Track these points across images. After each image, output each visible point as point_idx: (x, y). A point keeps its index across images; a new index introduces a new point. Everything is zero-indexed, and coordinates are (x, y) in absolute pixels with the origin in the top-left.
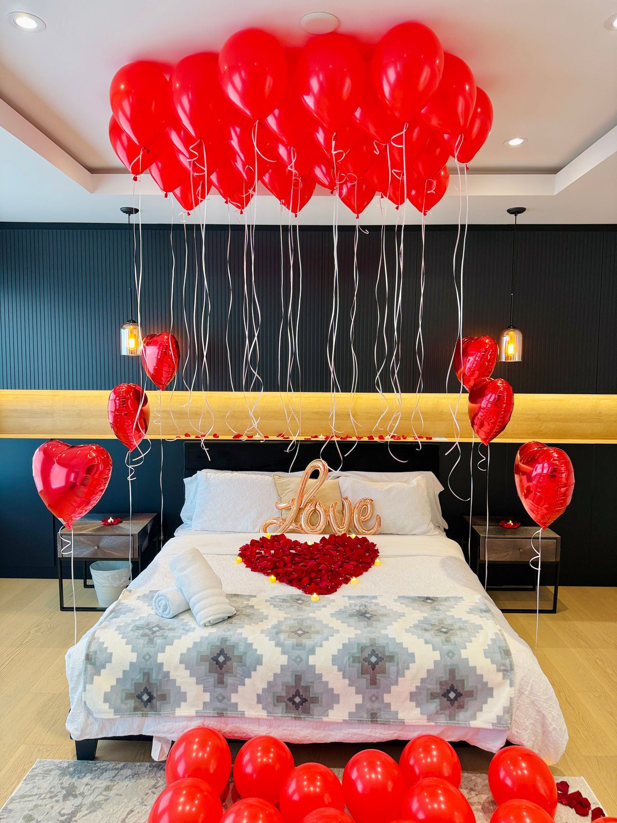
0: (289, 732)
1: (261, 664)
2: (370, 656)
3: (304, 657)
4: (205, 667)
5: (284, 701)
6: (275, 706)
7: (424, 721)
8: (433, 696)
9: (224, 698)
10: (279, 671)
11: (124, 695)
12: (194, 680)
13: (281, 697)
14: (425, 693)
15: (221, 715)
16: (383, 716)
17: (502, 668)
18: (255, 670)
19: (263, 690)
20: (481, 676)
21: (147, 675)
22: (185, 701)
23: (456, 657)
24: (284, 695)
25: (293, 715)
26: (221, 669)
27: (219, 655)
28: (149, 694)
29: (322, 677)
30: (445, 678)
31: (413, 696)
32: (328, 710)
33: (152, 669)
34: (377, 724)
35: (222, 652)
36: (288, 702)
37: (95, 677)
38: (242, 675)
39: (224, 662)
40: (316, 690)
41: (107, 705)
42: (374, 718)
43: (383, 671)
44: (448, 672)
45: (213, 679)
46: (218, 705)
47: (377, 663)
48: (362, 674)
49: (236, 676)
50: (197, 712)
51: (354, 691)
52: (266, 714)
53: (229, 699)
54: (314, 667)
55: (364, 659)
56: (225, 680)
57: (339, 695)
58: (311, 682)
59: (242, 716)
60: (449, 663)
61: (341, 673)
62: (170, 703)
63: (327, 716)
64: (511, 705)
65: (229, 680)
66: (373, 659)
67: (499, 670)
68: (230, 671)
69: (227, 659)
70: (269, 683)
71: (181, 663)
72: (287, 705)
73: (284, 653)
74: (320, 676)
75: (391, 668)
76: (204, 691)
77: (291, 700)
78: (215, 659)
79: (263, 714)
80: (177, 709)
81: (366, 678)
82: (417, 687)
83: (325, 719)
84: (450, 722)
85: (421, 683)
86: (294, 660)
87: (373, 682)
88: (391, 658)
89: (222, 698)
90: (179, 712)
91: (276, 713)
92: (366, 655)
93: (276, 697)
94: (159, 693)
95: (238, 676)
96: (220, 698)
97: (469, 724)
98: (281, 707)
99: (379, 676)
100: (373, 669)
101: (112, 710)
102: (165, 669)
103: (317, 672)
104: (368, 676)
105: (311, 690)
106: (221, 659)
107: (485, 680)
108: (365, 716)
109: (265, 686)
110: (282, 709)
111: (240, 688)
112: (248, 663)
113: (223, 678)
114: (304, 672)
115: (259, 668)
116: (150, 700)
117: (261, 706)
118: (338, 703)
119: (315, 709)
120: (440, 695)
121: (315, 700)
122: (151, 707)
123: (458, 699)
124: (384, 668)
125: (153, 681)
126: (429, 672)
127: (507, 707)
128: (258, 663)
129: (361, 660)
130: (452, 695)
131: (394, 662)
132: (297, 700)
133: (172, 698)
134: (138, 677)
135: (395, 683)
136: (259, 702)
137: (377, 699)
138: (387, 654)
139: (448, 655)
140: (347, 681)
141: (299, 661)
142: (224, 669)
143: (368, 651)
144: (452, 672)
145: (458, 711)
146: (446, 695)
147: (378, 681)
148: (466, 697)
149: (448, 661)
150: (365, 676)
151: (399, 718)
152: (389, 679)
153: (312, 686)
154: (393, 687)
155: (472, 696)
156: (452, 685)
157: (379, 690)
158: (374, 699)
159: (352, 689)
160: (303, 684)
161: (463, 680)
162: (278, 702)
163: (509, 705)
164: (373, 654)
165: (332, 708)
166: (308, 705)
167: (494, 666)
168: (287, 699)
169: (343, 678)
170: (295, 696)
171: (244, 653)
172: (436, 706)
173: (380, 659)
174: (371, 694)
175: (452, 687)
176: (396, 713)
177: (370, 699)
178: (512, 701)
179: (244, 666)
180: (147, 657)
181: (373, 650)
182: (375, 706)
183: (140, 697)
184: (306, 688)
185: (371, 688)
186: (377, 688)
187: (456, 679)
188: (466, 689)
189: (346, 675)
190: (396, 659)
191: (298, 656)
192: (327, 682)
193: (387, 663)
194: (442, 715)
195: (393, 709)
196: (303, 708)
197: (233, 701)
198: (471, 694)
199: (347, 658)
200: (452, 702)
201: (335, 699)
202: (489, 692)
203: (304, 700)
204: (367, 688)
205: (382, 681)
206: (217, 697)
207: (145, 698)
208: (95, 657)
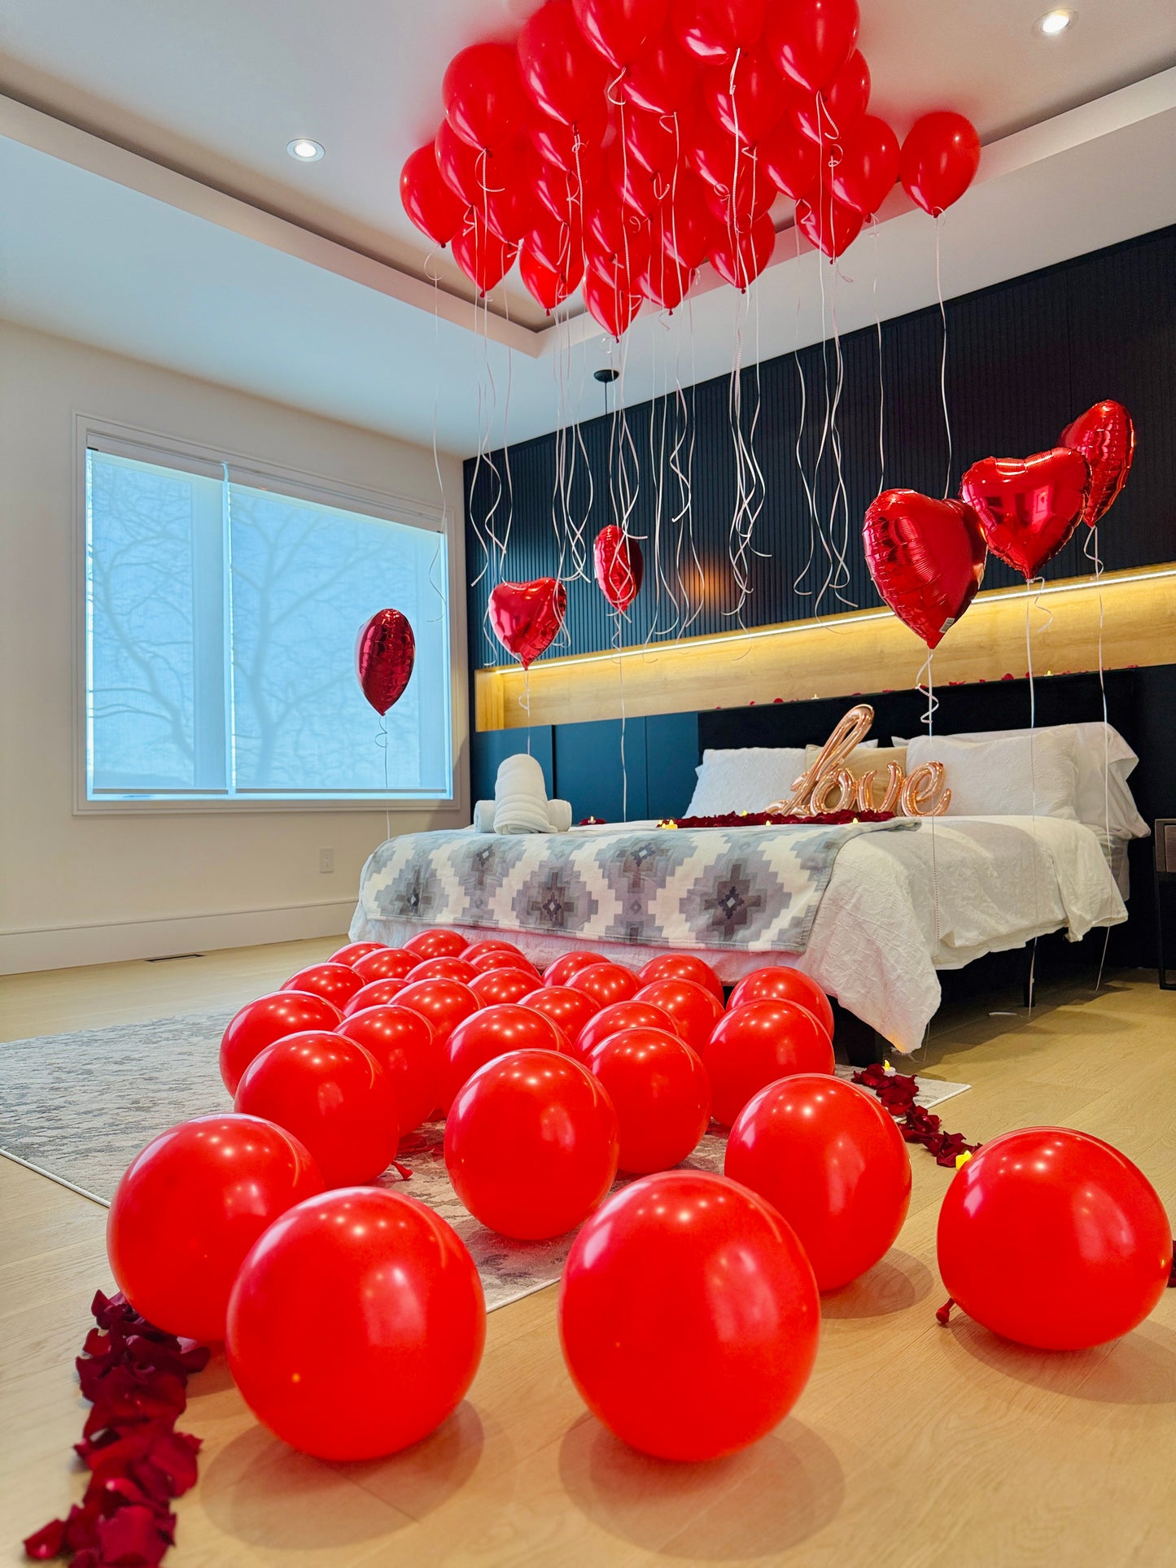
0: (546, 955)
1: (521, 860)
2: (641, 849)
3: (566, 852)
4: (468, 866)
5: (539, 909)
6: (528, 914)
7: (692, 940)
8: (708, 905)
9: (482, 903)
10: (537, 869)
11: (395, 896)
12: (457, 879)
13: (537, 903)
14: (698, 900)
15: (475, 926)
16: (644, 937)
17: (811, 864)
18: (513, 867)
19: (518, 891)
20: (775, 874)
21: (418, 873)
22: (447, 906)
23: (751, 849)
24: (540, 901)
25: (546, 928)
26: (482, 867)
27: (485, 851)
28: (417, 896)
29: (579, 875)
30: (727, 877)
31: (684, 905)
32: (583, 923)
33: (421, 866)
34: (636, 946)
35: (489, 849)
36: (543, 910)
37: (374, 875)
38: (501, 874)
39: (487, 858)
40: (573, 893)
41: (377, 903)
42: (633, 938)
43: (650, 870)
44: (730, 867)
45: (473, 879)
46: (475, 911)
47: (645, 857)
48: (625, 871)
49: (495, 875)
50: (456, 919)
51: (614, 895)
52: (518, 924)
53: (487, 905)
54: (574, 863)
55: (632, 853)
56: (484, 879)
57: (597, 901)
58: (567, 882)
59: (495, 928)
60: (735, 857)
61: (602, 870)
62: (433, 908)
63: (582, 929)
64: (806, 916)
65: (489, 880)
66: (643, 853)
67: (803, 867)
68: (490, 870)
69: (491, 854)
70: (525, 883)
71: (449, 860)
72: (541, 914)
73: (549, 848)
74: (579, 874)
75: (660, 862)
76: (466, 894)
77: (546, 906)
78: (479, 855)
80: (438, 915)
81: (628, 877)
82: (689, 891)
83: (578, 934)
84: (726, 943)
85: (695, 885)
86: (556, 855)
87: (636, 885)
88: (663, 852)
90: (439, 918)
91: (529, 924)
92: (637, 848)
93: (531, 903)
94: (424, 895)
95: (497, 874)
96: (479, 903)
97: (747, 946)
98: (535, 917)
99: (643, 875)
100: (639, 866)
101: (381, 911)
102: (433, 866)
103: (575, 869)
104: (631, 875)
105: (566, 893)
106: (485, 855)
107: (779, 880)
108: (623, 936)
109: (520, 887)
110: (537, 920)
111: (498, 890)
112: (509, 860)
113: (483, 877)
114: (562, 869)
115: (518, 864)
116: (416, 904)
117: (515, 913)
118: (596, 913)
119: (571, 920)
120: (717, 903)
121: (569, 907)
122: (416, 911)
123: (738, 908)
124: (652, 864)
125: (422, 881)
126: (707, 869)
127: (799, 918)
128: (519, 858)
129: (628, 853)
130: (731, 903)
131: (666, 856)
132: (552, 907)
133: (436, 902)
134: (410, 876)
135: (662, 885)
136: (513, 909)
137: (640, 907)
138: (663, 847)
139: (740, 847)
140: (606, 881)
141: (562, 856)
142: (485, 866)
143: (643, 844)
144: (736, 869)
145: (736, 927)
146: (723, 903)
147: (642, 881)
148: (749, 906)
149: (736, 855)
150: (627, 874)
151: (663, 936)
152: (655, 879)
153: (569, 888)
154: (659, 891)
155: (759, 905)
156: (734, 888)
157: (642, 895)
158: (636, 907)
159: (612, 893)
160: (559, 885)
161: (749, 881)
162: (532, 909)
163: (803, 916)
164: (646, 848)
165: (589, 920)
166: (562, 913)
167: (799, 861)
168: (542, 906)
169: (603, 877)
170: (550, 901)
171: (510, 849)
172: (709, 918)
173: (651, 853)
174: (632, 901)
175: (733, 890)
176: (660, 929)
177: (632, 908)
178: (814, 912)
179: (504, 862)
180: (422, 854)
181: (650, 844)
182: (637, 919)
183: (409, 900)
184: (561, 890)
185: (633, 892)
186: (639, 892)
187: (740, 879)
188: (752, 893)
189: (606, 873)
190: (669, 854)
191: (563, 851)
192: (585, 883)
193: (657, 858)
194: (716, 933)
195: (658, 923)
196: (557, 919)
197: (490, 907)
198: (758, 903)
199: (612, 851)
200: (729, 912)
201: (593, 907)
202: (784, 899)
203: (558, 907)
204: (629, 892)
205: (648, 882)
206: (476, 902)
207: (413, 900)
208: (381, 855)
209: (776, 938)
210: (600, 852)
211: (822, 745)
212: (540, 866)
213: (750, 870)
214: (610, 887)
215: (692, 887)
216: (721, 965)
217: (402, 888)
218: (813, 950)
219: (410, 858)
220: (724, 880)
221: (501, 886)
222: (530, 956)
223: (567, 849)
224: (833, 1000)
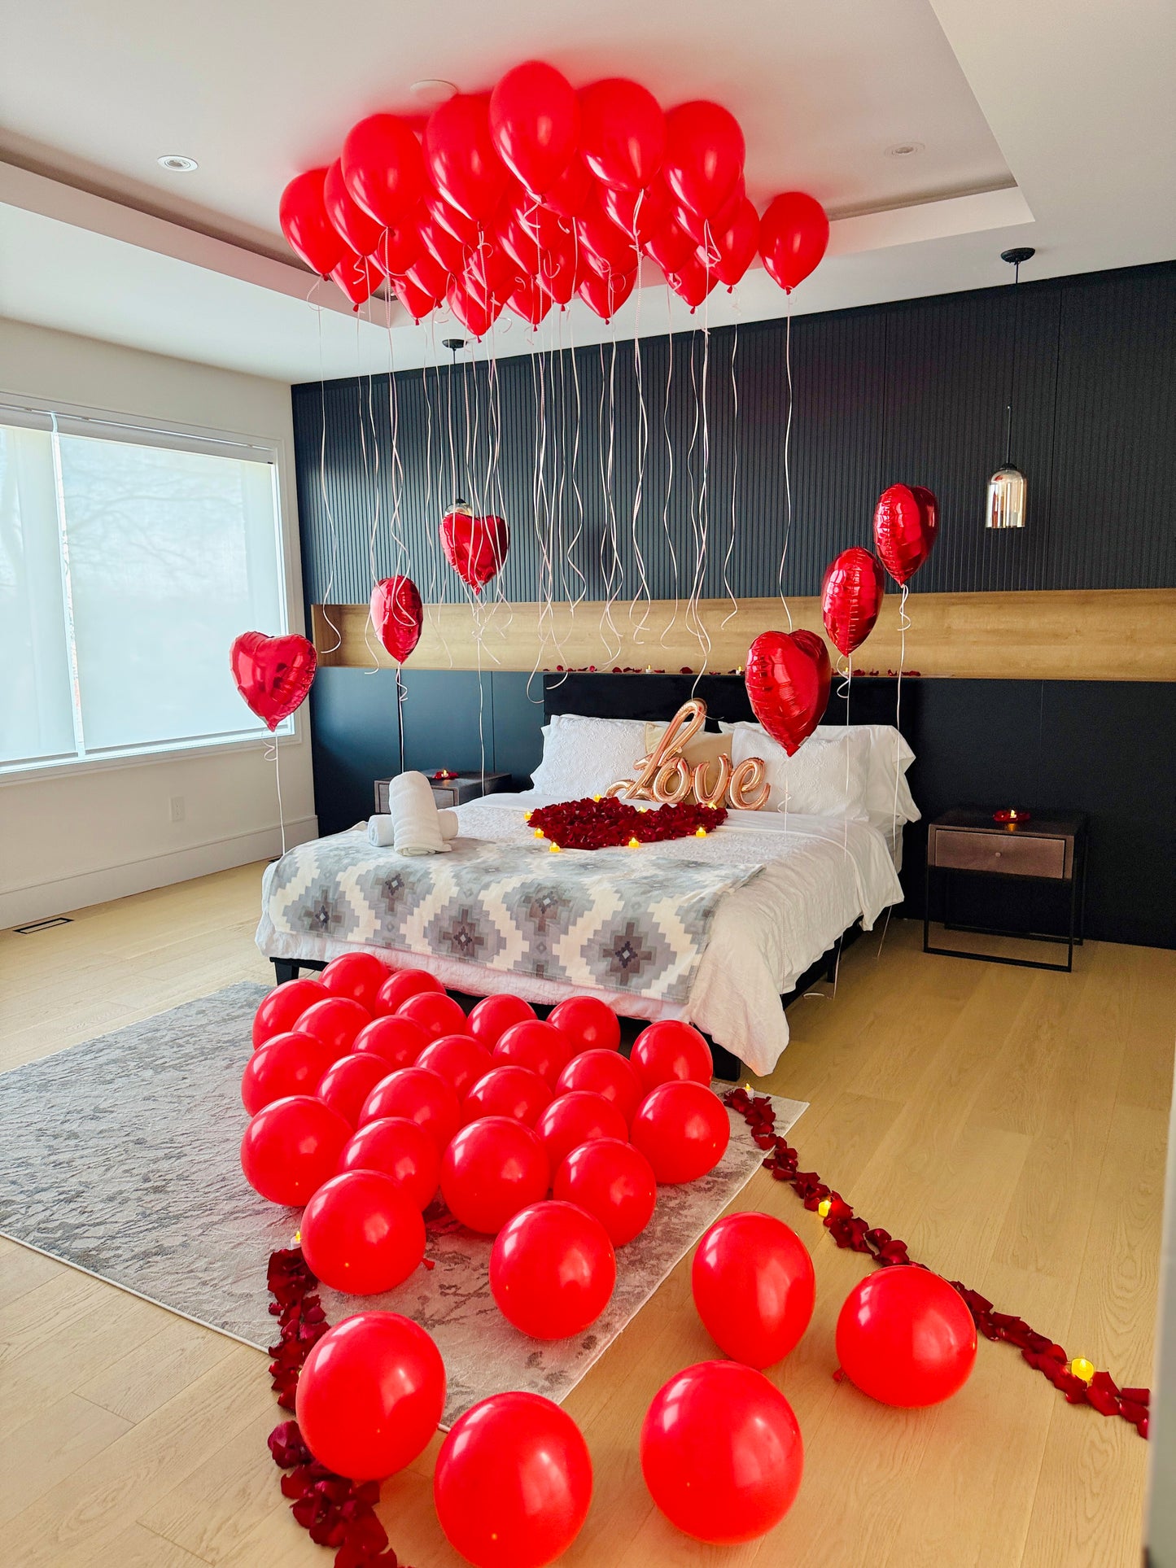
0: (457, 978)
1: (431, 894)
2: (545, 897)
3: (475, 892)
4: (378, 890)
5: (450, 939)
6: (440, 942)
7: (591, 981)
8: (606, 954)
9: (393, 927)
10: (447, 903)
11: (304, 911)
12: (367, 903)
13: (448, 933)
14: (597, 948)
15: (388, 946)
16: (550, 971)
17: (692, 929)
18: (424, 899)
19: (430, 923)
20: (664, 936)
21: (325, 893)
22: (358, 926)
23: (642, 910)
24: (451, 932)
25: (458, 956)
26: (392, 894)
27: (393, 880)
28: (326, 914)
30: (622, 932)
31: (584, 951)
32: (493, 955)
33: (329, 887)
34: (543, 978)
35: (397, 877)
36: (454, 940)
37: (279, 889)
38: (411, 904)
39: (397, 888)
40: (482, 929)
41: (285, 918)
42: (540, 971)
43: (554, 917)
44: (625, 925)
45: (384, 905)
46: (386, 934)
47: (549, 905)
48: (531, 916)
49: (405, 904)
50: (367, 939)
51: (521, 935)
52: (431, 950)
53: (398, 930)
54: (482, 902)
55: (536, 900)
56: (395, 906)
57: (505, 939)
58: (477, 919)
59: (408, 950)
60: (629, 916)
61: (509, 913)
62: (343, 926)
63: (492, 961)
64: (690, 974)
65: (399, 907)
66: (547, 902)
67: (686, 931)
68: (400, 898)
69: (401, 884)
70: (436, 915)
71: (357, 884)
72: (453, 944)
73: (457, 885)
74: (488, 913)
75: (563, 914)
76: (376, 918)
77: (457, 938)
78: (388, 884)
79: (429, 950)
80: (349, 934)
81: (535, 922)
82: (589, 940)
83: (489, 965)
84: (621, 987)
85: (594, 935)
86: (465, 893)
87: (541, 928)
88: (566, 902)
89: (392, 928)
90: (351, 937)
91: (440, 951)
92: (540, 895)
93: (442, 934)
94: (334, 914)
95: (408, 904)
96: (390, 927)
97: (640, 993)
98: (446, 945)
99: (548, 921)
100: (543, 912)
101: (289, 925)
102: (341, 889)
103: (484, 908)
104: (537, 920)
105: (476, 928)
106: (395, 884)
107: (667, 941)
108: (530, 967)
109: (432, 918)
110: (448, 948)
111: (409, 917)
112: (418, 890)
113: (393, 904)
114: (471, 907)
115: (428, 897)
116: (325, 921)
117: (427, 940)
118: (505, 948)
119: (480, 953)
120: (614, 953)
121: (480, 941)
122: (327, 928)
123: (633, 960)
124: (556, 913)
125: (330, 900)
126: (604, 923)
127: (684, 976)
128: (429, 892)
129: (533, 900)
130: (626, 954)
131: (568, 907)
132: (463, 938)
133: (346, 921)
134: (318, 895)
135: (566, 932)
136: (425, 936)
137: (545, 948)
138: (564, 898)
139: (633, 906)
140: (514, 923)
141: (470, 895)
142: (395, 895)
143: (545, 892)
144: (630, 926)
145: (630, 974)
146: (619, 954)
147: (547, 927)
148: (642, 959)
149: (630, 914)
150: (533, 919)
151: (566, 975)
152: (558, 926)
153: (479, 925)
154: (563, 937)
155: (650, 959)
156: (628, 943)
157: (547, 939)
158: (541, 948)
159: (520, 933)
160: (469, 921)
161: (641, 938)
162: (444, 938)
163: (687, 974)
164: (549, 896)
165: (498, 953)
166: (473, 946)
167: (683, 926)
168: (453, 936)
169: (511, 919)
170: (461, 934)
171: (419, 880)
172: (607, 965)
173: (554, 902)
174: (538, 942)
175: (628, 944)
176: (564, 969)
177: (538, 948)
178: (694, 971)
179: (415, 893)
180: (328, 875)
181: (552, 893)
182: (543, 957)
183: (317, 916)
184: (472, 926)
185: (539, 935)
186: (545, 936)
187: (634, 935)
188: (643, 949)
189: (514, 917)
190: (571, 904)
191: (470, 890)
192: (494, 922)
193: (560, 908)
194: (613, 978)
195: (561, 963)
196: (468, 949)
197: (402, 931)
198: (648, 957)
199: (518, 897)
200: (625, 963)
201: (501, 943)
202: (671, 957)
203: (469, 940)
204: (535, 934)
205: (552, 928)
206: (387, 927)
207: (322, 917)
208: (284, 870)
209: (666, 991)
210: (506, 895)
212: (450, 902)
213: (642, 929)
214: (517, 928)
215: (592, 937)
216: (616, 1002)
217: (310, 904)
218: (694, 999)
219: (316, 877)
220: (620, 934)
221: (412, 914)
222: (441, 977)
223: (475, 887)
224: (708, 1037)
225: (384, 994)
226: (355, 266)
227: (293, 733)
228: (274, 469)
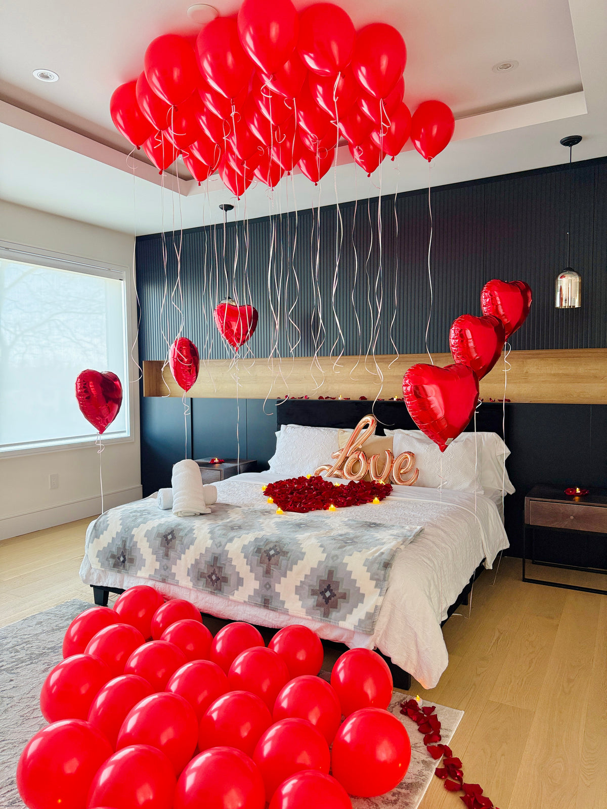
0: (209, 605)
1: (193, 545)
2: (271, 549)
3: (223, 544)
4: (158, 542)
5: (205, 578)
6: (198, 580)
7: (302, 613)
8: (314, 593)
9: (167, 568)
10: (204, 552)
11: (110, 555)
12: (151, 550)
13: (204, 573)
14: (307, 588)
15: (164, 581)
16: (274, 604)
17: (376, 577)
18: (188, 548)
19: (192, 565)
20: (355, 581)
21: (124, 542)
22: (144, 566)
23: (339, 561)
24: (206, 572)
25: (210, 590)
26: (168, 545)
27: (169, 534)
28: (124, 557)
29: (232, 561)
30: (325, 577)
31: (298, 590)
32: (234, 590)
33: (127, 538)
34: (268, 609)
35: (172, 533)
36: (208, 578)
37: (95, 539)
38: (180, 551)
39: (171, 540)
40: (227, 571)
41: (98, 559)
42: (266, 603)
43: (276, 564)
44: (327, 572)
45: (162, 552)
46: (163, 572)
47: (273, 555)
48: (261, 563)
49: (176, 551)
50: (150, 575)
51: (254, 577)
52: (192, 585)
53: (171, 570)
54: (227, 552)
55: (265, 551)
56: (169, 553)
57: (243, 578)
58: (223, 564)
59: (176, 584)
60: (330, 565)
61: (246, 560)
62: (135, 566)
63: (233, 595)
64: (375, 612)
65: (172, 554)
66: (272, 552)
67: (372, 579)
68: (173, 548)
69: (174, 537)
70: (196, 560)
71: (145, 536)
72: (207, 581)
73: (211, 538)
75: (283, 561)
76: (157, 560)
77: (210, 577)
78: (166, 537)
79: (190, 585)
80: (139, 571)
81: (263, 567)
82: (301, 582)
83: (231, 597)
84: (324, 619)
85: (305, 578)
86: (216, 545)
87: (268, 572)
88: (285, 553)
89: (166, 568)
90: (139, 574)
91: (199, 586)
92: (268, 548)
93: (200, 573)
94: (129, 557)
95: (178, 551)
96: (165, 567)
97: (338, 624)
98: (202, 582)
99: (272, 567)
100: (269, 560)
101: (100, 564)
102: (135, 540)
103: (229, 556)
104: (265, 566)
105: (223, 570)
106: (170, 537)
107: (357, 585)
108: (259, 600)
109: (193, 562)
110: (204, 584)
111: (178, 561)
112: (185, 542)
113: (168, 551)
114: (220, 555)
115: (192, 547)
116: (124, 562)
117: (189, 578)
118: (242, 585)
119: (225, 588)
120: (319, 592)
121: (225, 580)
122: (124, 567)
123: (332, 598)
124: (278, 561)
125: (127, 548)
126: (312, 570)
127: (370, 613)
128: (192, 543)
129: (263, 551)
130: (328, 594)
131: (287, 557)
132: (214, 577)
133: (137, 562)
134: (120, 543)
135: (285, 576)
136: (188, 575)
137: (270, 586)
138: (284, 550)
139: (332, 558)
140: (249, 567)
141: (220, 546)
142: (170, 545)
143: (271, 545)
144: (331, 573)
145: (331, 609)
146: (323, 593)
147: (271, 571)
148: (339, 598)
149: (330, 563)
150: (262, 565)
151: (285, 607)
152: (280, 571)
153: (225, 568)
154: (283, 579)
155: (345, 599)
156: (329, 585)
157: (272, 580)
158: (268, 586)
159: (253, 575)
160: (218, 565)
161: (339, 582)
162: (201, 577)
163: (373, 611)
164: (273, 548)
165: (237, 589)
166: (221, 583)
167: (369, 574)
168: (207, 575)
169: (247, 564)
170: (212, 574)
171: (186, 535)
172: (314, 602)
173: (277, 553)
174: (266, 582)
175: (329, 586)
176: (283, 603)
177: (265, 586)
178: (378, 609)
179: (182, 544)
180: (127, 530)
181: (276, 546)
182: (268, 593)
183: (119, 558)
184: (220, 568)
185: (266, 577)
186: (270, 578)
187: (333, 580)
188: (340, 591)
189: (249, 563)
190: (289, 555)
191: (220, 542)
192: (235, 566)
193: (281, 557)
194: (319, 611)
195: (281, 598)
196: (217, 585)
197: (173, 571)
198: (344, 596)
199: (252, 548)
200: (327, 600)
201: (240, 582)
202: (361, 598)
203: (218, 579)
204: (263, 576)
205: (275, 572)
206: (163, 566)
207: (122, 559)
208: (100, 526)
209: (357, 624)
210: (244, 547)
211: (354, 428)
212: (206, 551)
213: (338, 576)
214: (251, 571)
215: (303, 580)
216: (321, 629)
217: (114, 550)
218: (377, 631)
219: (119, 531)
220: (323, 579)
221: (180, 559)
222: (198, 604)
223: (224, 540)
224: (388, 659)
225: (157, 618)
226: (155, 137)
227: (129, 436)
228: (123, 283)
